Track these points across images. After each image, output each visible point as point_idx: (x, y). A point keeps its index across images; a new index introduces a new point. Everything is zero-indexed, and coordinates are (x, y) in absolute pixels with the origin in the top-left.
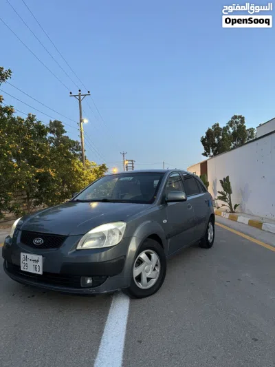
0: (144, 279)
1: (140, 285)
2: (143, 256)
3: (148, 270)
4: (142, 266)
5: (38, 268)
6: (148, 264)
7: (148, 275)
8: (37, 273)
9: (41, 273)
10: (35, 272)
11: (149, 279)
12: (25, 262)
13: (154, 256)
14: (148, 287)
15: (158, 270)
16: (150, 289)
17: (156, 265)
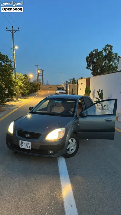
0: (70, 150)
1: (69, 152)
2: (70, 141)
3: (72, 146)
4: (70, 145)
5: (29, 147)
6: (72, 144)
7: (72, 148)
8: (28, 149)
9: (30, 149)
10: (27, 148)
11: (72, 150)
12: (22, 144)
13: (74, 140)
14: (72, 153)
15: (76, 146)
16: (72, 154)
17: (75, 144)
